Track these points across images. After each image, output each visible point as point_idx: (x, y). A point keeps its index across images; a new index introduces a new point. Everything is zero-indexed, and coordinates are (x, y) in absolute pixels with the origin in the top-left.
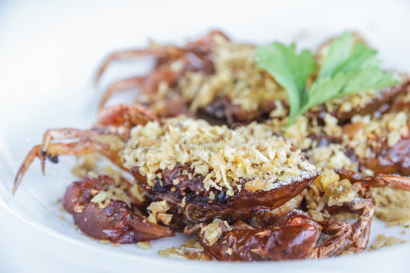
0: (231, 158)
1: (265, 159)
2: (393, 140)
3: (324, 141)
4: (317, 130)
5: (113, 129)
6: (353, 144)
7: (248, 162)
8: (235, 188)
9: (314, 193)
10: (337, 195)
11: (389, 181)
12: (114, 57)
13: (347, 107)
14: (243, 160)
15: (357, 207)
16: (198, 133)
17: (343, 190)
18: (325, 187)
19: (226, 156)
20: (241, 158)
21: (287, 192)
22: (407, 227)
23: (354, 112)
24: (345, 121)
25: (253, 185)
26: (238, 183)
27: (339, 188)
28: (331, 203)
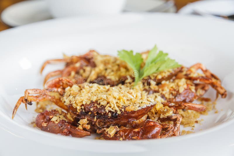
0: (117, 97)
1: (132, 97)
2: (181, 90)
3: (151, 92)
4: (147, 87)
5: (55, 89)
6: (164, 92)
7: (125, 98)
8: (121, 110)
9: (152, 113)
10: (164, 113)
11: (186, 106)
12: (48, 62)
13: (160, 77)
14: (123, 98)
15: (174, 118)
16: (98, 88)
17: (167, 111)
18: (157, 110)
19: (115, 96)
20: (122, 97)
21: (144, 111)
22: (194, 126)
23: (163, 79)
24: (159, 83)
25: (130, 108)
26: (122, 108)
27: (165, 110)
28: (162, 116)
